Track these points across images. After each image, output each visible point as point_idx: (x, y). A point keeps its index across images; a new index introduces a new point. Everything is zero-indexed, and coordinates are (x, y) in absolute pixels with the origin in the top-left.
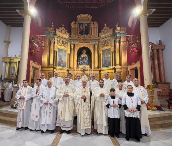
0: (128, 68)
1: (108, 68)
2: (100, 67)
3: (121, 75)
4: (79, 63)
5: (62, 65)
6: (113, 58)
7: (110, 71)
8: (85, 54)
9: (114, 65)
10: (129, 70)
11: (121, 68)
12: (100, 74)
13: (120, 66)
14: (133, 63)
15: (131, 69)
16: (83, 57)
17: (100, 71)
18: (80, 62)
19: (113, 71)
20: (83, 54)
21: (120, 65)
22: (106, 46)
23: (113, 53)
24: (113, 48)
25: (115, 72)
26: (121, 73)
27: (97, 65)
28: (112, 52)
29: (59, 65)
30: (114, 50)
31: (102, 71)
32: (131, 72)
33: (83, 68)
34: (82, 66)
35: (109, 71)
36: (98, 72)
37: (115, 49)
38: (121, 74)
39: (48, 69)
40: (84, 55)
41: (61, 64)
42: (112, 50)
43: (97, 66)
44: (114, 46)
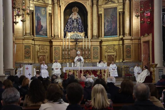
0: (140, 39)
1: (114, 38)
2: (101, 35)
3: (132, 50)
4: (67, 28)
5: (41, 33)
6: (121, 23)
7: (116, 43)
8: (77, 14)
9: (121, 34)
10: (142, 42)
11: (131, 39)
12: (101, 46)
13: (131, 36)
14: (146, 35)
15: (144, 42)
16: (73, 18)
17: (101, 42)
18: (69, 27)
19: (121, 42)
20: (73, 14)
21: (130, 34)
22: (110, 3)
23: (121, 14)
24: (121, 7)
25: (123, 44)
26: (132, 46)
27: (95, 33)
28: (119, 14)
29: (38, 33)
30: (122, 10)
31: (103, 42)
32: (144, 45)
33: (75, 37)
34: (72, 34)
35: (114, 42)
36: (98, 43)
37: (124, 9)
38: (132, 48)
39: (24, 41)
40: (75, 16)
41: (40, 31)
42: (120, 10)
43: (96, 35)
44: (122, 4)
